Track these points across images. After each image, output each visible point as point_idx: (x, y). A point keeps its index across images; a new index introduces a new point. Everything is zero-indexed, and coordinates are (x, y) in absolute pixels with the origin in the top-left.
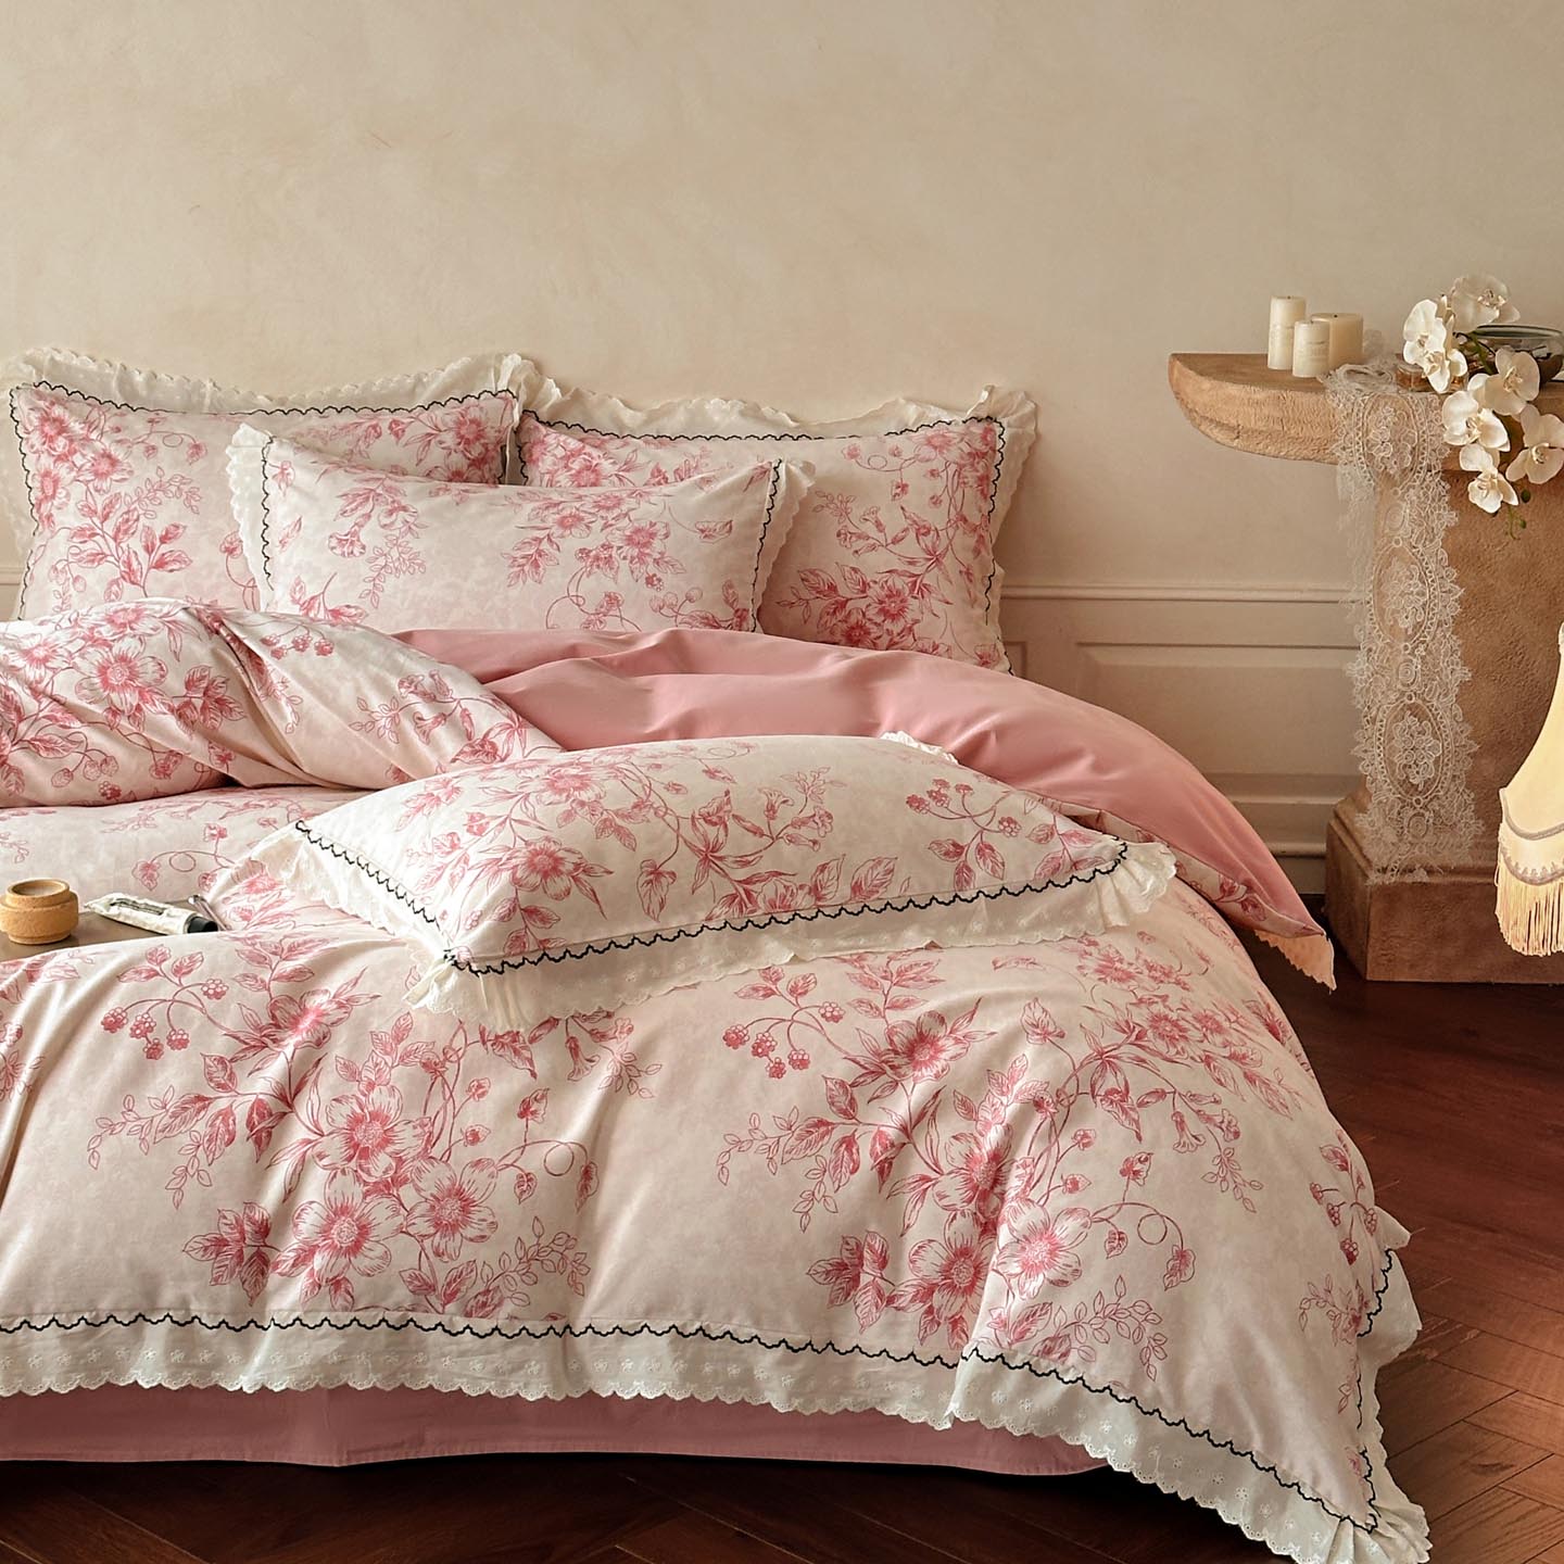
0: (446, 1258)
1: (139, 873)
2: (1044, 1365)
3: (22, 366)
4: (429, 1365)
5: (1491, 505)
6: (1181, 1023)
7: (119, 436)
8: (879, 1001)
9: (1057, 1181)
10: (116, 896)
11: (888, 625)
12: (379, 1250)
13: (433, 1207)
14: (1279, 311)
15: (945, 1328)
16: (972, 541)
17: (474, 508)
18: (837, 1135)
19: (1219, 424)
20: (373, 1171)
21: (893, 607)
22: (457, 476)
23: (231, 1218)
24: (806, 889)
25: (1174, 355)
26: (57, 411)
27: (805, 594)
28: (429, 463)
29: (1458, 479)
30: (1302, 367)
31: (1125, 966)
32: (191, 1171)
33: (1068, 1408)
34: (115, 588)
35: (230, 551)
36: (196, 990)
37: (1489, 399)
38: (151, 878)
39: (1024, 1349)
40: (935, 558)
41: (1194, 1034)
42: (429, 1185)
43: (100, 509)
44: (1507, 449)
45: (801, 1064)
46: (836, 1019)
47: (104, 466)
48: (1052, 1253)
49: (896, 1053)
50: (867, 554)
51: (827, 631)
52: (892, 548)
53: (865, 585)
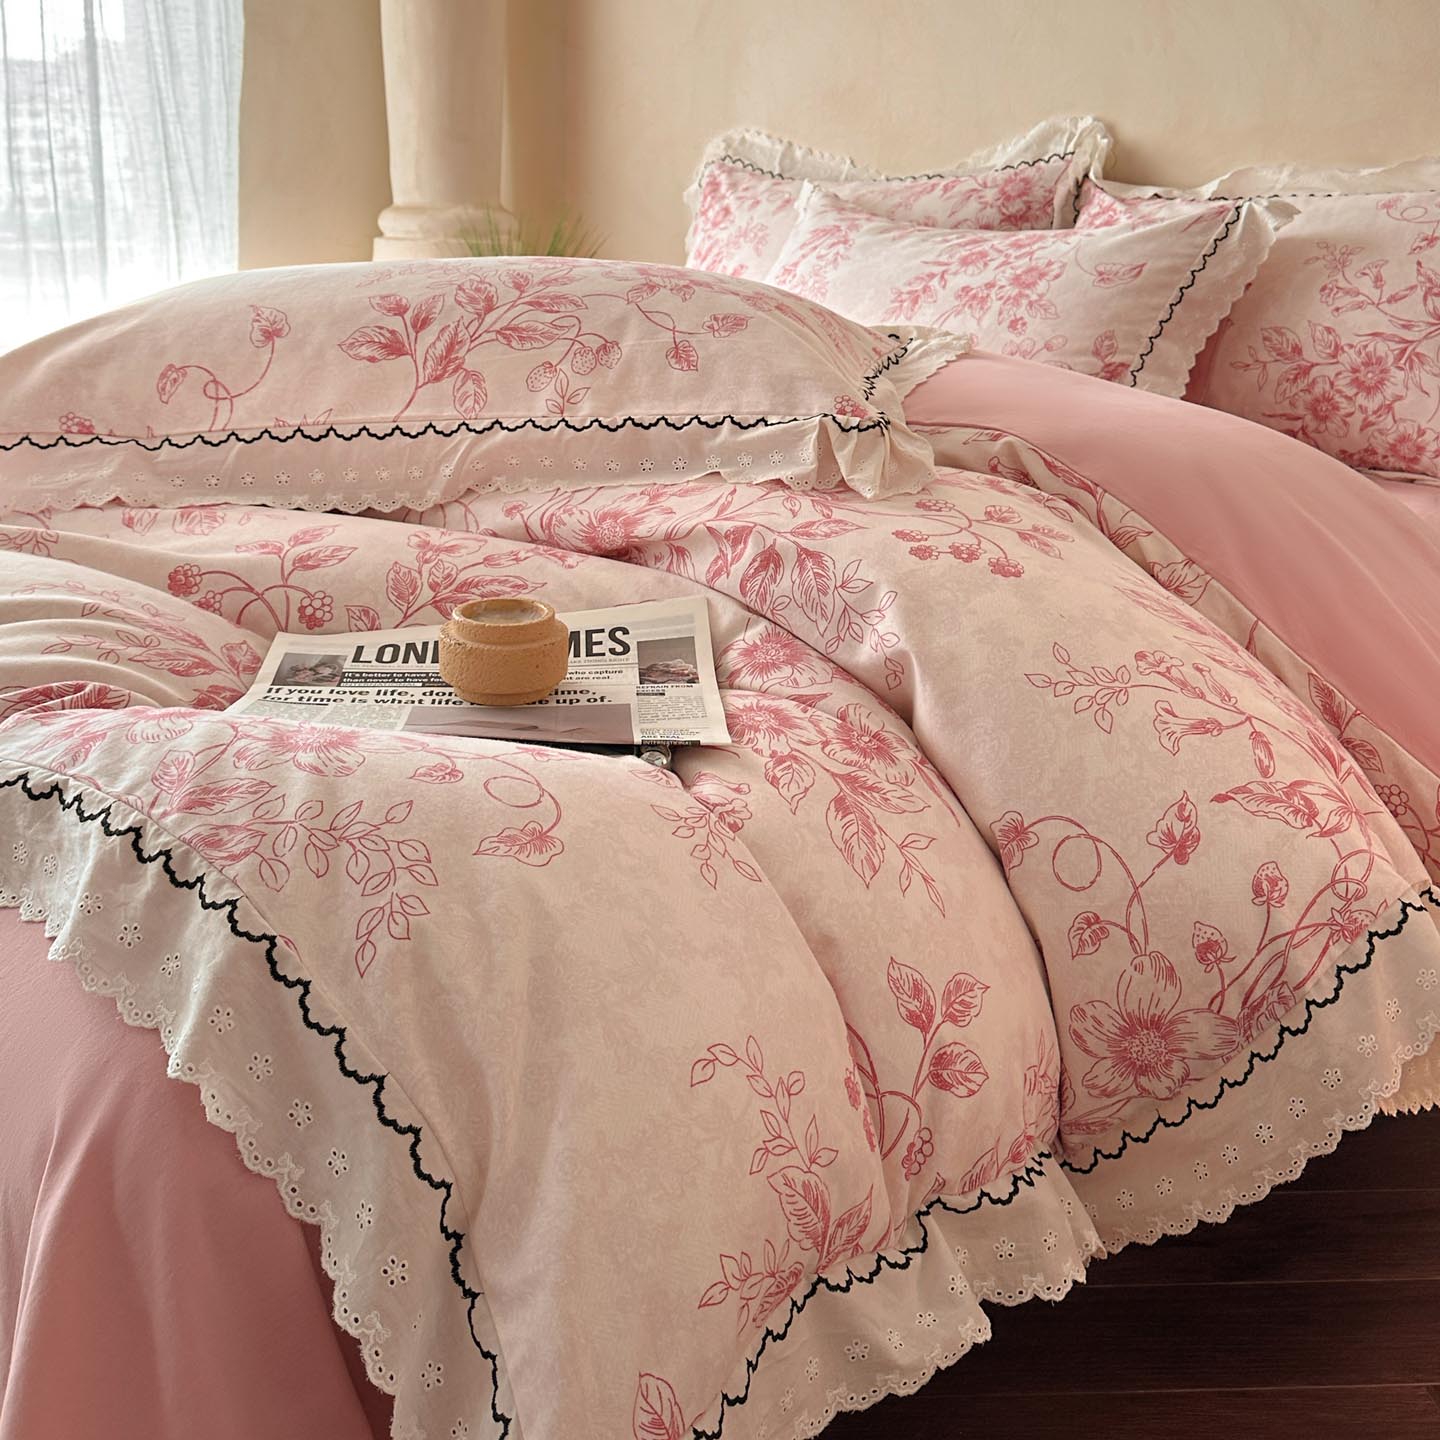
11: (1361, 400)
21: (1370, 378)
22: (985, 226)
27: (1264, 356)
50: (1350, 313)
51: (1287, 401)
52: (1385, 307)
53: (1338, 349)
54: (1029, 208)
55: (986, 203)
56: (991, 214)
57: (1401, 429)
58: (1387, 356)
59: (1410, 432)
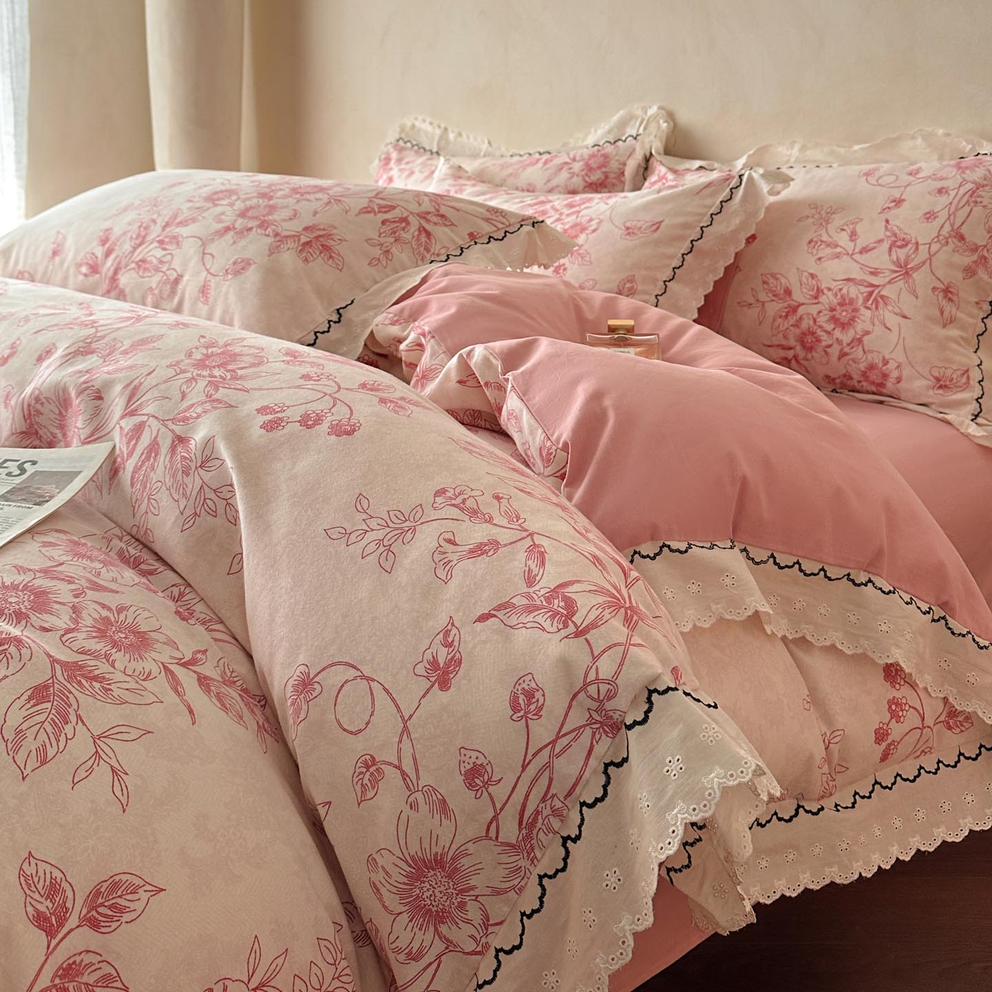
11: (838, 334)
16: (966, 260)
21: (844, 315)
27: (763, 296)
40: (904, 270)
50: (830, 262)
51: (781, 335)
52: (857, 257)
53: (819, 291)
54: (607, 177)
55: (574, 173)
56: (577, 182)
57: (869, 358)
58: (857, 297)
59: (876, 361)
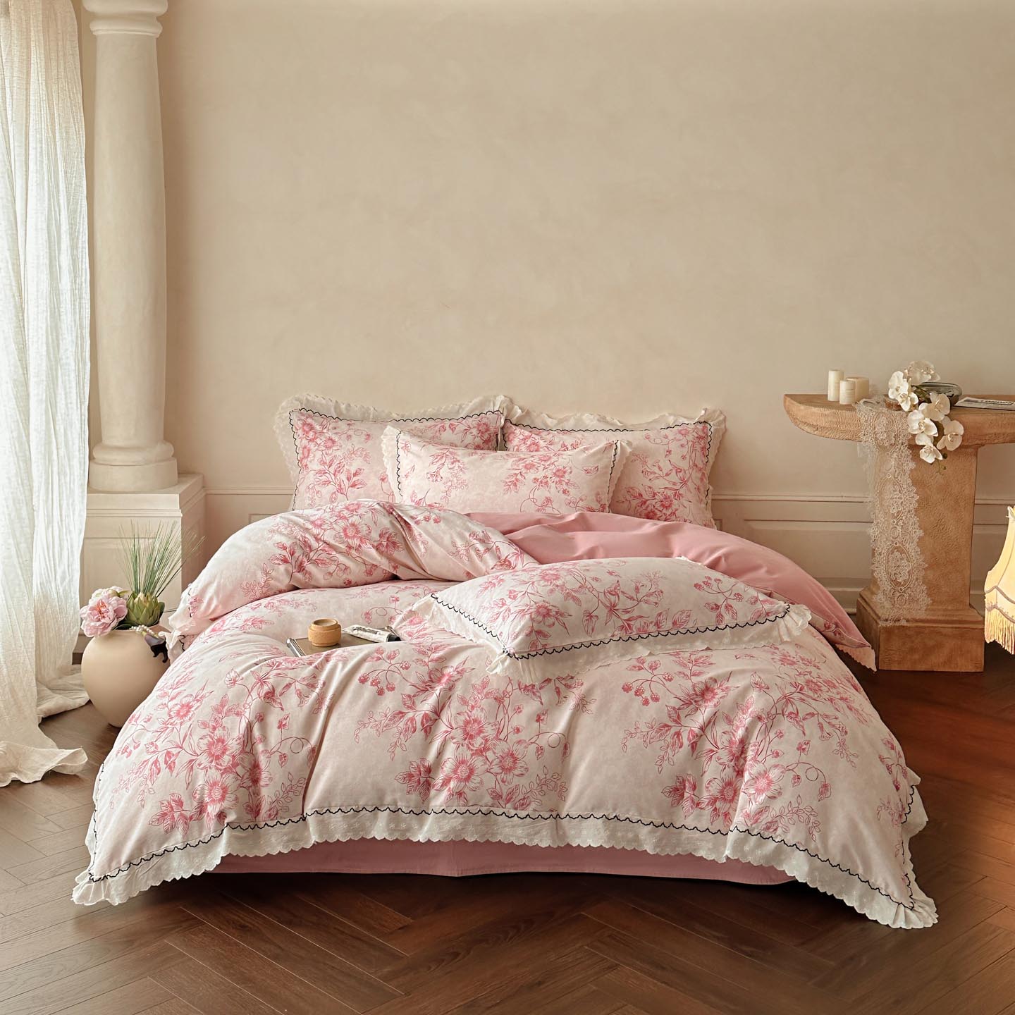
0: (506, 784)
1: (363, 616)
2: (766, 834)
3: (294, 401)
4: (499, 831)
5: (930, 460)
6: (819, 683)
7: (335, 431)
8: (688, 672)
9: (769, 753)
10: (356, 626)
11: (664, 511)
12: (478, 780)
13: (501, 761)
14: (832, 376)
15: (722, 817)
16: (699, 475)
17: (488, 461)
18: (673, 731)
19: (808, 425)
20: (475, 745)
21: (667, 503)
22: (478, 447)
23: (415, 764)
24: (653, 624)
25: (786, 395)
26: (309, 421)
27: (628, 497)
28: (466, 442)
29: (915, 448)
30: (844, 400)
31: (792, 659)
32: (398, 744)
33: (777, 853)
34: (334, 496)
35: (383, 480)
36: (398, 666)
37: (928, 414)
38: (369, 618)
39: (758, 827)
40: (684, 482)
41: (824, 688)
42: (499, 751)
43: (328, 462)
44: (937, 435)
45: (656, 700)
46: (670, 680)
47: (330, 444)
48: (769, 784)
49: (697, 695)
50: (655, 481)
52: (666, 478)
53: (655, 494)
58: (671, 495)
